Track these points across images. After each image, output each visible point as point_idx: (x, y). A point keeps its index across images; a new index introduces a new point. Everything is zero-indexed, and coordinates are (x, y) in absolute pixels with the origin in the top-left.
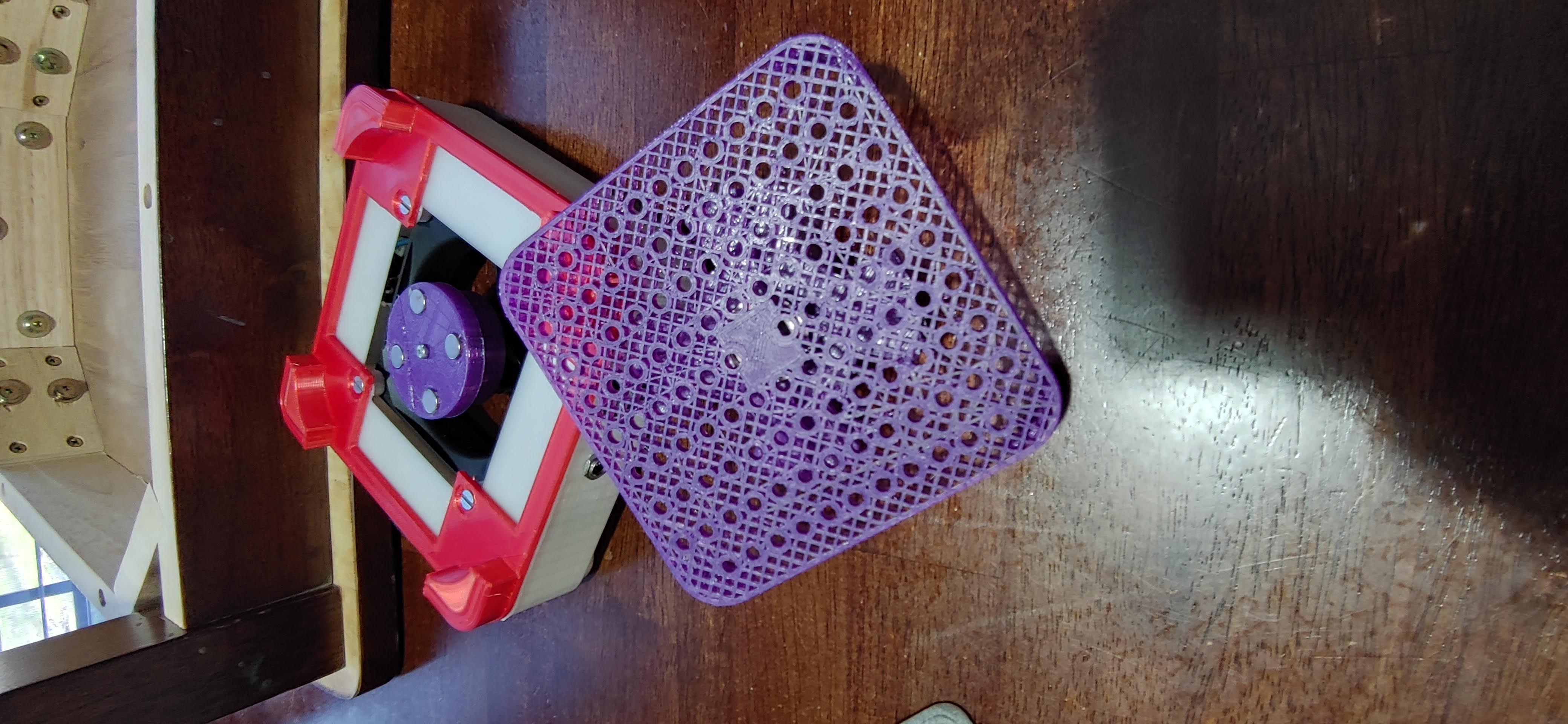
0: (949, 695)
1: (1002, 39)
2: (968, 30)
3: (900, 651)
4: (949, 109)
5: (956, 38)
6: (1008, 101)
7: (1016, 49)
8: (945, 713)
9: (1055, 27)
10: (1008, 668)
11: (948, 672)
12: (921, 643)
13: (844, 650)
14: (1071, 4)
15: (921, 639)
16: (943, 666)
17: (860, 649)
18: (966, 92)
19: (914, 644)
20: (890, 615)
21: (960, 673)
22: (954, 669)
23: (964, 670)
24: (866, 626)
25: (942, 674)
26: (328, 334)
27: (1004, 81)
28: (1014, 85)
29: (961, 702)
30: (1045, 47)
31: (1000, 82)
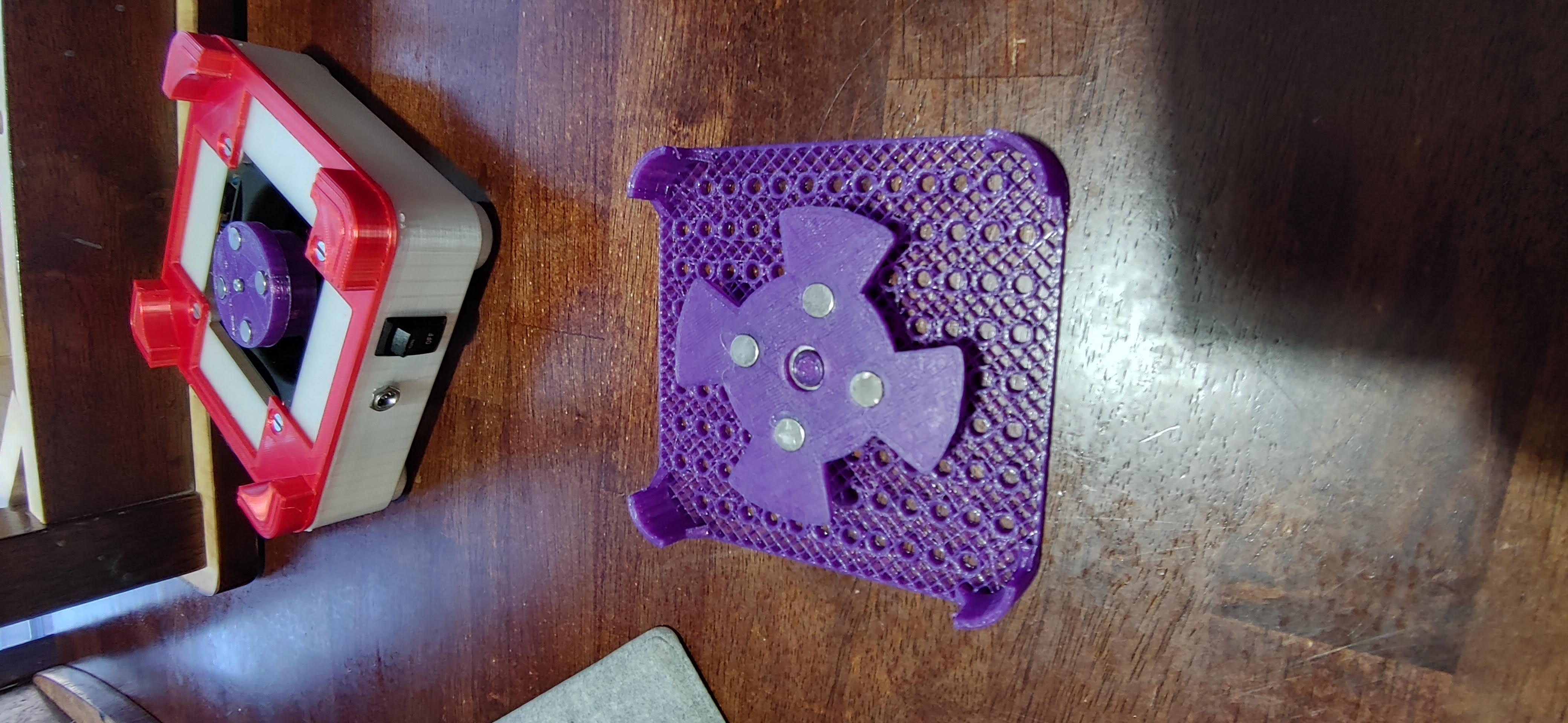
0: (667, 620)
1: (723, 30)
2: (698, 19)
3: (632, 579)
4: (680, 94)
5: (689, 26)
6: (725, 89)
7: (733, 42)
8: (661, 635)
9: (765, 23)
10: (710, 599)
11: (667, 600)
12: (647, 574)
13: (592, 576)
14: (778, 3)
15: (647, 569)
16: (664, 595)
17: (603, 576)
18: (694, 78)
19: (642, 574)
20: (625, 547)
21: (675, 602)
22: (671, 597)
23: (679, 600)
24: (608, 555)
25: (663, 602)
26: (173, 262)
27: (724, 70)
28: (731, 75)
29: (676, 627)
30: (756, 41)
31: (721, 71)
